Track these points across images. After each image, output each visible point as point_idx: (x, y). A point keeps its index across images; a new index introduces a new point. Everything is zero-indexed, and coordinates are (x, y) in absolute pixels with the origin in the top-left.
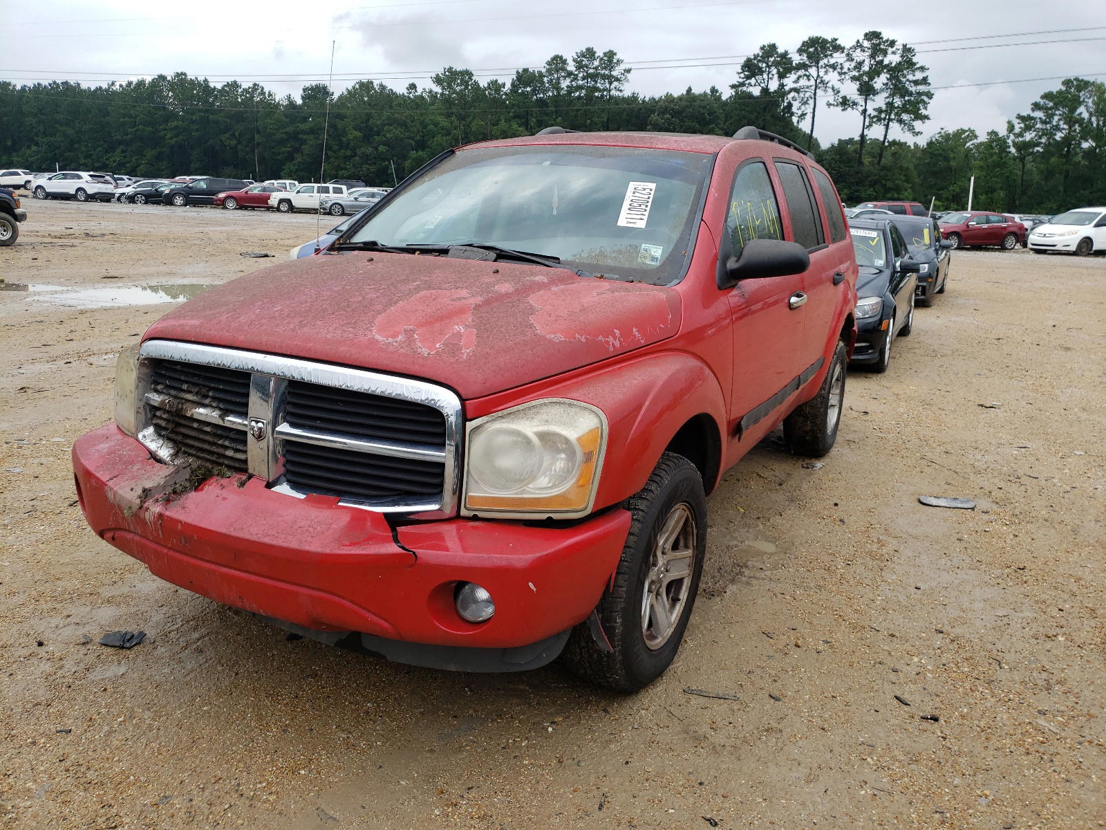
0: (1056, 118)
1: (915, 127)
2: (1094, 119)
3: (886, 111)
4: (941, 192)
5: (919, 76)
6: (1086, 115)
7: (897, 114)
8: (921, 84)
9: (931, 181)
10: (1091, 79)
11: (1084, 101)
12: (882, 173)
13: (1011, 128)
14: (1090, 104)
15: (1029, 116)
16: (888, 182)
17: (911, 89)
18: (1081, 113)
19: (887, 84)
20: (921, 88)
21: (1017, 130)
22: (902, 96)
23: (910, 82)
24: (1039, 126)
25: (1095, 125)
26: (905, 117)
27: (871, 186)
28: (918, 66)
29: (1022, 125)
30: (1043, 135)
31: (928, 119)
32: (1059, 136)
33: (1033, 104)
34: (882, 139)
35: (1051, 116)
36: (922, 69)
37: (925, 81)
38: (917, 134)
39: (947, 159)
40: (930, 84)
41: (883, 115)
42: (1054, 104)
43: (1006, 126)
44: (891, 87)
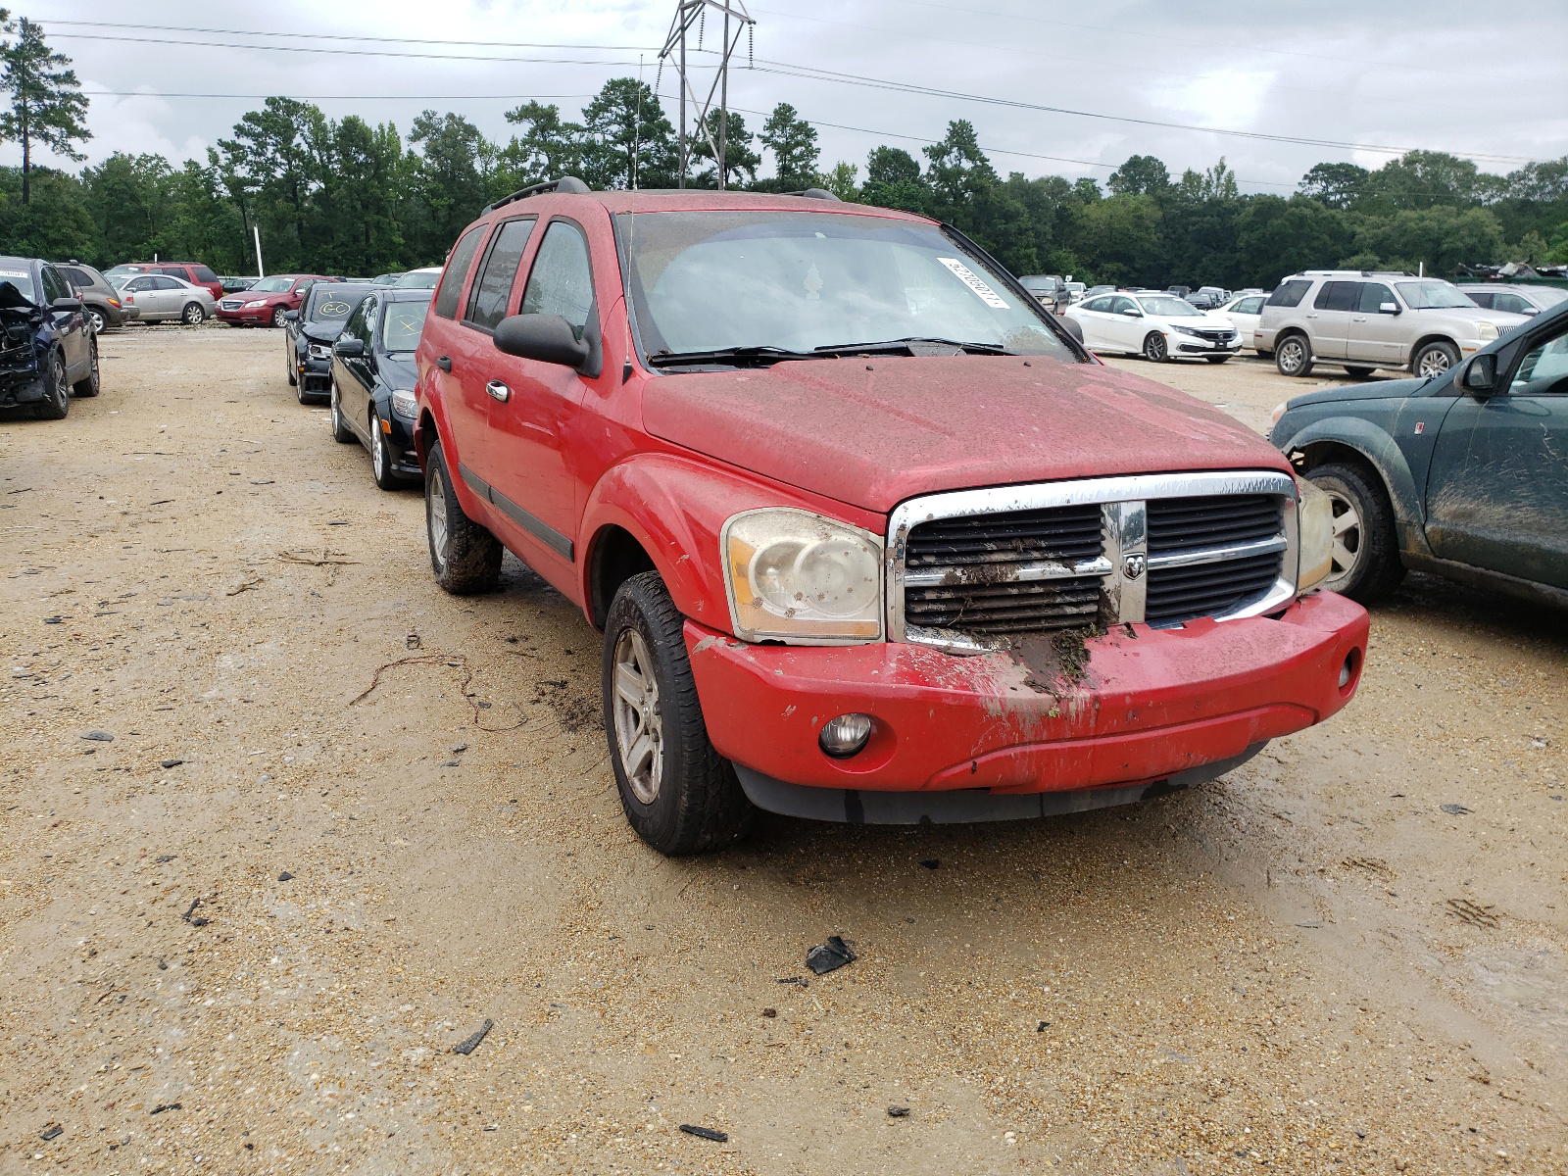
0: (271, 149)
1: (73, 148)
2: (315, 153)
3: (17, 119)
4: (138, 246)
5: (58, 69)
6: (305, 147)
7: (38, 125)
8: (66, 82)
9: (119, 230)
10: (301, 101)
11: (298, 129)
12: (38, 216)
13: (214, 159)
14: (306, 133)
15: (234, 142)
16: (50, 231)
17: (50, 88)
18: (298, 145)
19: (8, 77)
20: (66, 88)
21: (223, 162)
22: (38, 98)
23: (47, 77)
24: (250, 157)
25: (318, 161)
26: (52, 130)
27: (22, 236)
28: (53, 53)
29: (230, 156)
30: (258, 170)
31: (90, 136)
32: (279, 173)
33: (235, 127)
34: (21, 164)
35: (263, 145)
36: (61, 58)
37: (69, 78)
38: (81, 158)
39: (134, 198)
40: (79, 84)
41: (15, 126)
42: (263, 129)
43: (206, 154)
44: (18, 82)
